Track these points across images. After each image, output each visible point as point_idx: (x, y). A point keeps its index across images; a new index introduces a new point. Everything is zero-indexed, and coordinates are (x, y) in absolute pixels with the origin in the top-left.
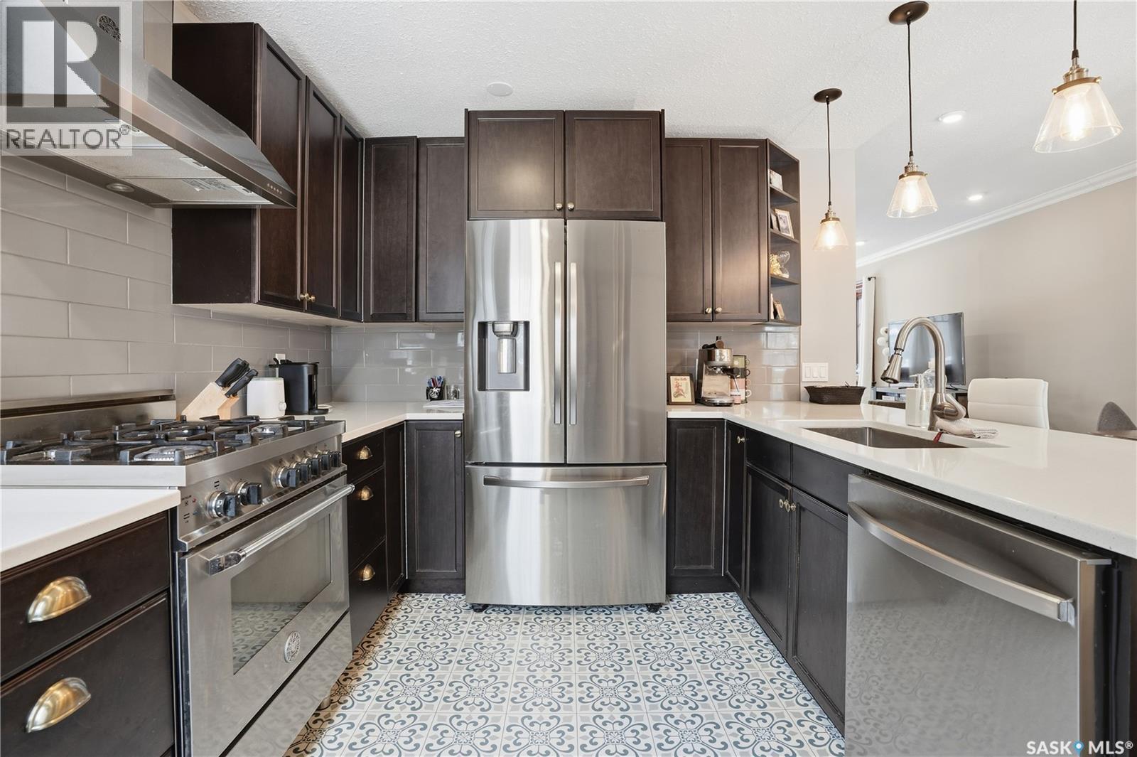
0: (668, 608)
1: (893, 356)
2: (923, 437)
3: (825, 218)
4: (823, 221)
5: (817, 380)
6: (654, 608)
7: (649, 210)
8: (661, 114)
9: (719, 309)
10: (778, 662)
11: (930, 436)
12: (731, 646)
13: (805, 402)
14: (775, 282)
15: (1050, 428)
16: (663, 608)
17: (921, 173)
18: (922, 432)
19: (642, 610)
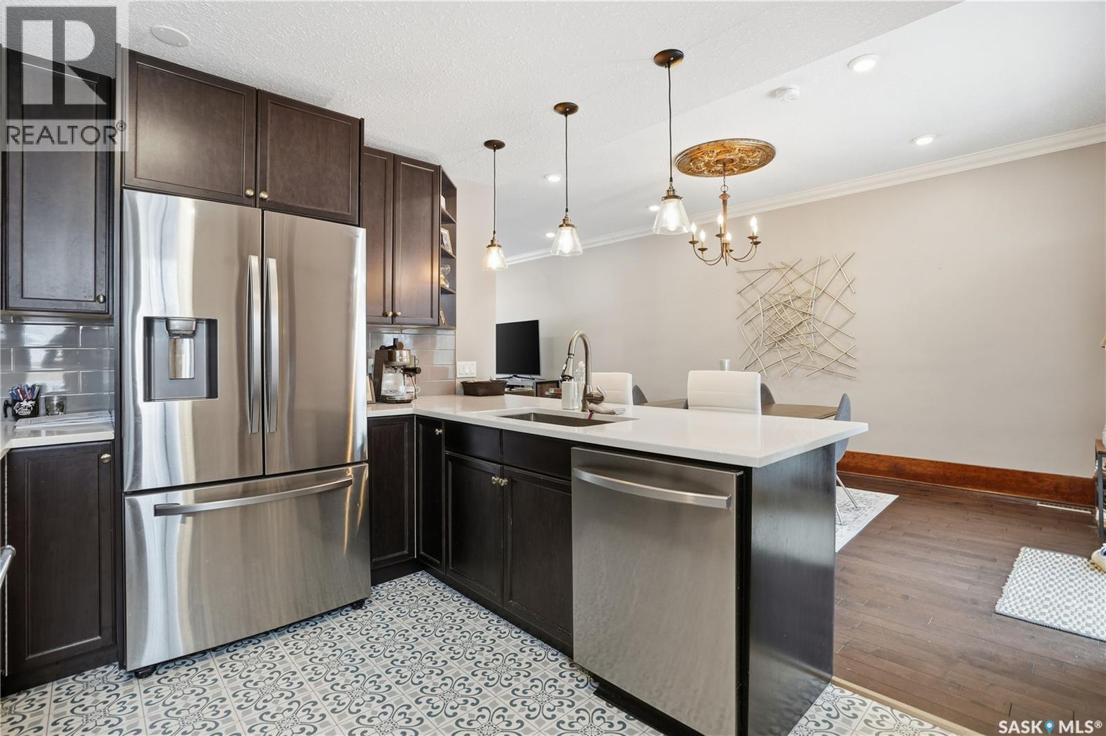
0: (371, 602)
1: (567, 360)
2: (578, 417)
3: (490, 244)
4: (489, 246)
5: (467, 376)
6: (358, 605)
7: (347, 214)
8: (361, 122)
9: (399, 314)
10: (485, 614)
11: (585, 415)
12: (443, 614)
13: (460, 395)
14: (443, 291)
15: (634, 404)
16: (366, 602)
17: (573, 226)
18: (577, 414)
19: (347, 611)
